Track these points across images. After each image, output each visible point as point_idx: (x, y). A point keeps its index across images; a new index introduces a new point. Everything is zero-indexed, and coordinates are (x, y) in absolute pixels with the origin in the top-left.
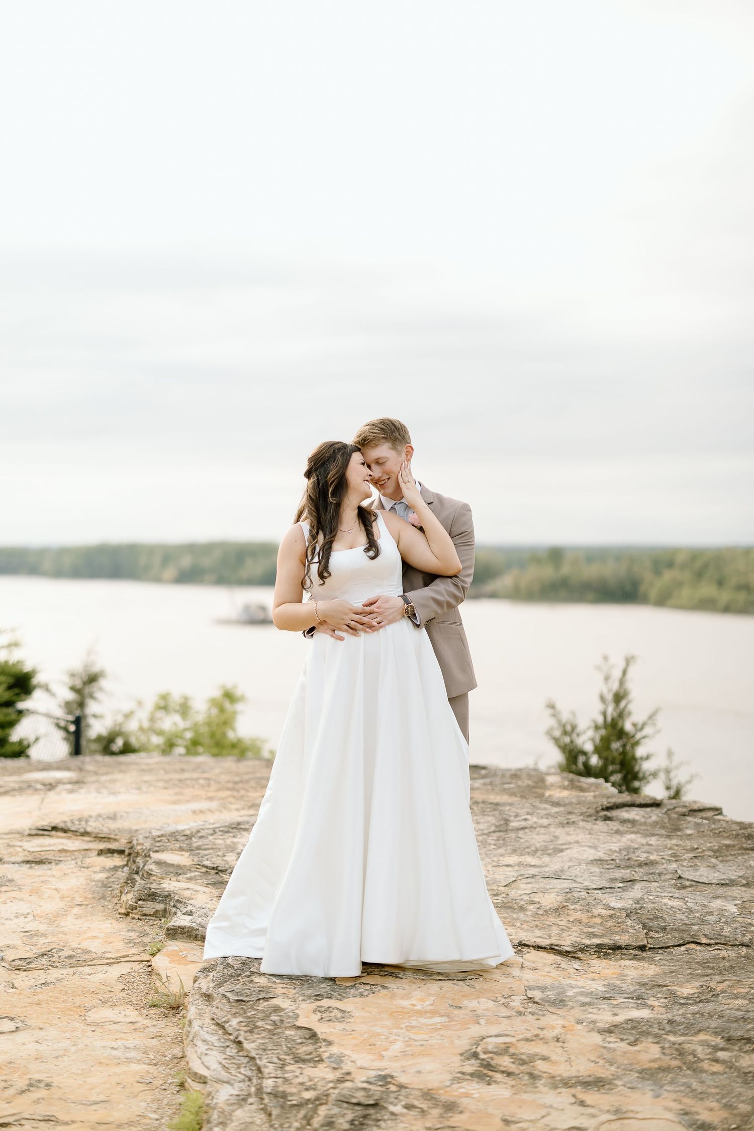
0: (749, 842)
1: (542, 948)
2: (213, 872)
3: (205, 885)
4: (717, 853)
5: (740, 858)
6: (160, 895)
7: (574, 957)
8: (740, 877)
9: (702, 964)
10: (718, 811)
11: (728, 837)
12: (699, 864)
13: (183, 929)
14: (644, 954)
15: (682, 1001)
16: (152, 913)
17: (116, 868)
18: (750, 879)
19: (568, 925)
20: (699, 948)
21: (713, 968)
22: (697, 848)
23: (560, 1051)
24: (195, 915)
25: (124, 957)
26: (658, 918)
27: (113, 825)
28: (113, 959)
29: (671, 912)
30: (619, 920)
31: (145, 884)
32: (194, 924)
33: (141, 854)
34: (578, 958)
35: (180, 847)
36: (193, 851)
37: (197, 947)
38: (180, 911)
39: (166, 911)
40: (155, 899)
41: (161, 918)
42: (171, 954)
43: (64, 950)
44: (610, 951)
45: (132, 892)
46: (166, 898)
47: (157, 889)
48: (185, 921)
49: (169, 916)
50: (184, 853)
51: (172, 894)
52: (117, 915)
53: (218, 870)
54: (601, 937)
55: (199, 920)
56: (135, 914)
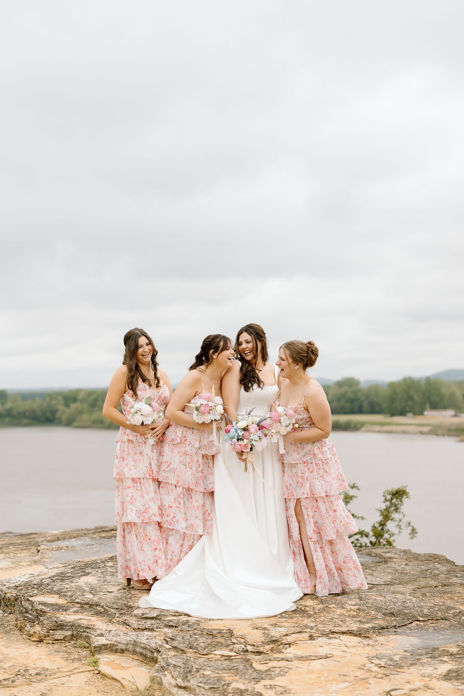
1: (345, 633)
2: (86, 606)
3: (92, 615)
5: (378, 568)
6: (67, 625)
7: (366, 637)
8: (391, 579)
13: (105, 645)
14: (399, 630)
15: (458, 656)
16: (62, 638)
18: (398, 580)
19: (342, 617)
20: (422, 623)
24: (107, 636)
25: (74, 669)
26: (380, 608)
29: (383, 604)
30: (366, 611)
31: (48, 619)
32: (113, 642)
33: (18, 599)
34: (368, 637)
35: (48, 592)
36: (59, 594)
37: (120, 657)
38: (91, 634)
39: (73, 635)
40: (63, 628)
41: (69, 641)
42: (108, 664)
43: (28, 670)
44: (381, 631)
45: (37, 625)
46: (72, 626)
47: (61, 621)
48: (102, 641)
49: (77, 639)
50: (53, 596)
51: (75, 624)
52: (31, 643)
53: (90, 605)
54: (368, 623)
55: (115, 639)
56: (48, 640)
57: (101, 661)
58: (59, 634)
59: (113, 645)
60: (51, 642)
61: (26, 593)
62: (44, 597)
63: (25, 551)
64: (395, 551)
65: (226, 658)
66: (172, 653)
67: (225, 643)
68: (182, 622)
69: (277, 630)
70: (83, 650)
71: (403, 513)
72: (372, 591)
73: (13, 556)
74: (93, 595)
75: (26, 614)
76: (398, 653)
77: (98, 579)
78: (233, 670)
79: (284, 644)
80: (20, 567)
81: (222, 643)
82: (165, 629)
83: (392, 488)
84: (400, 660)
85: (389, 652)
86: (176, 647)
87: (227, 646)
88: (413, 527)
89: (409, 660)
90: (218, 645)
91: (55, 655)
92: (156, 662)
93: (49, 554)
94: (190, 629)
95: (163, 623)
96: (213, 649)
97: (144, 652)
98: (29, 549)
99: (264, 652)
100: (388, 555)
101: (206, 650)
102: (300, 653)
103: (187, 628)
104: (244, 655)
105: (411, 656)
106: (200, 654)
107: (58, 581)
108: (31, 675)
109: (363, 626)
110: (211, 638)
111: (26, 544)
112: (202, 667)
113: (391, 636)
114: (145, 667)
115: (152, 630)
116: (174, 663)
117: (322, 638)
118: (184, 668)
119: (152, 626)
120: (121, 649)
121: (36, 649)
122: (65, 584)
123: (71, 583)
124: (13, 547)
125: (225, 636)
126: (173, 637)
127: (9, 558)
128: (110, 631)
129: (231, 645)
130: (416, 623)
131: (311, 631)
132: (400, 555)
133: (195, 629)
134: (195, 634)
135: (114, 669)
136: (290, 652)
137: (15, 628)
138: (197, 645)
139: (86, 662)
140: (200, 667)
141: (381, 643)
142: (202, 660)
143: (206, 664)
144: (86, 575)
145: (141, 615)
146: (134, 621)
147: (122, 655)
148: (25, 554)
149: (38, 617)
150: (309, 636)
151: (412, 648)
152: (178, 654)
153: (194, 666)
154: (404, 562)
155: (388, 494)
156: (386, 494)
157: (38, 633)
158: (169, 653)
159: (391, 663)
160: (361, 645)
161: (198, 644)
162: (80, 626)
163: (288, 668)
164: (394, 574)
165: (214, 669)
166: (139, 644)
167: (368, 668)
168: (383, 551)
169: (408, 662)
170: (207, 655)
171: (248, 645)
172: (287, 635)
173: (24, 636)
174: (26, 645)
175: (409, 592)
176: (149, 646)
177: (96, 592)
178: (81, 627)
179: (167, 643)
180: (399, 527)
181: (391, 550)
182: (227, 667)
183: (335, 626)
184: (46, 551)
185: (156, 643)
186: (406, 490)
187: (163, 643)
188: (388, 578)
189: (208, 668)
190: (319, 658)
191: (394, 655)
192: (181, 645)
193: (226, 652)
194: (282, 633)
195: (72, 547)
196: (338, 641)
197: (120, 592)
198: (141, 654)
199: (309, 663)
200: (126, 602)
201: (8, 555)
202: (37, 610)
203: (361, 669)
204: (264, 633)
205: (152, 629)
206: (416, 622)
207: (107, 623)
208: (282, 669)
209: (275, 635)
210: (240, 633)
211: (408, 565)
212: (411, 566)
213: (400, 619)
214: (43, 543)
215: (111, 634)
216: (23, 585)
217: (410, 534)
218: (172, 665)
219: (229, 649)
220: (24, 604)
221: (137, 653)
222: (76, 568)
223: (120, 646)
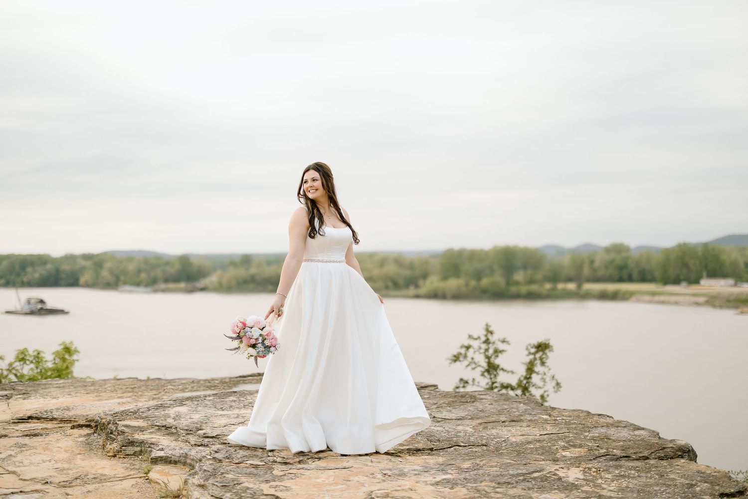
0: (464, 399)
2: (163, 429)
3: (163, 435)
4: (449, 404)
5: (462, 406)
6: (136, 442)
7: (397, 456)
8: (466, 415)
9: (467, 454)
10: (435, 386)
11: (450, 397)
12: (442, 410)
13: (162, 458)
14: (433, 452)
15: (465, 470)
16: (132, 454)
17: (88, 435)
18: (472, 416)
20: (460, 448)
21: (473, 456)
22: (437, 403)
23: (416, 494)
24: (166, 450)
25: (128, 476)
26: (433, 436)
27: (71, 413)
28: (122, 478)
29: (438, 433)
32: (168, 455)
33: (109, 423)
34: (399, 456)
35: (137, 418)
36: (146, 419)
37: (172, 467)
38: (154, 449)
39: (141, 451)
40: (134, 445)
41: (138, 456)
42: (158, 472)
43: (88, 475)
44: (415, 452)
45: (115, 443)
46: (142, 444)
47: (134, 440)
48: (161, 454)
49: (144, 454)
51: (145, 442)
52: (107, 458)
53: (166, 427)
54: (407, 445)
55: (171, 452)
56: (121, 455)
57: (153, 470)
58: (130, 450)
59: (168, 457)
60: (122, 456)
61: (118, 419)
62: (130, 421)
63: (154, 391)
65: (253, 466)
66: (210, 462)
67: (261, 456)
71: (548, 367)
73: (139, 395)
74: (174, 420)
75: (110, 435)
77: (190, 409)
78: (253, 475)
81: (258, 456)
82: (217, 445)
86: (216, 458)
87: (261, 458)
88: (557, 380)
90: (253, 457)
91: (120, 466)
92: (194, 468)
95: (218, 441)
96: (247, 460)
99: (290, 463)
100: (482, 397)
101: (239, 460)
104: (271, 465)
106: (233, 463)
107: (153, 410)
108: (88, 479)
112: (228, 472)
113: (423, 457)
115: (206, 446)
116: (205, 468)
118: (211, 473)
119: (208, 443)
120: (174, 461)
122: (157, 412)
123: (162, 412)
126: (218, 451)
128: (170, 446)
129: (265, 457)
130: (455, 448)
135: (161, 475)
136: (316, 464)
137: (100, 447)
139: (142, 471)
140: (225, 472)
142: (232, 467)
143: (232, 470)
144: (181, 406)
145: (203, 435)
146: (194, 439)
147: (175, 465)
149: (117, 437)
152: (215, 463)
153: (221, 471)
155: (531, 347)
156: (529, 348)
157: (113, 450)
158: (207, 462)
159: (398, 474)
161: (236, 457)
162: (147, 443)
163: (302, 475)
164: (472, 412)
165: (237, 473)
170: (239, 464)
171: (280, 458)
173: (105, 453)
174: (100, 459)
175: (473, 425)
176: (196, 457)
177: (179, 419)
179: (211, 454)
180: (544, 380)
182: (249, 473)
185: (202, 455)
186: (548, 343)
187: (207, 455)
188: (463, 415)
189: (232, 473)
190: (337, 468)
192: (221, 457)
193: (257, 462)
198: (190, 465)
199: (324, 472)
200: (199, 426)
201: (136, 394)
202: (119, 431)
207: (172, 441)
208: (296, 475)
215: (170, 449)
216: (120, 413)
218: (203, 471)
219: (261, 461)
220: (112, 427)
221: (187, 464)
222: (177, 401)
223: (173, 458)
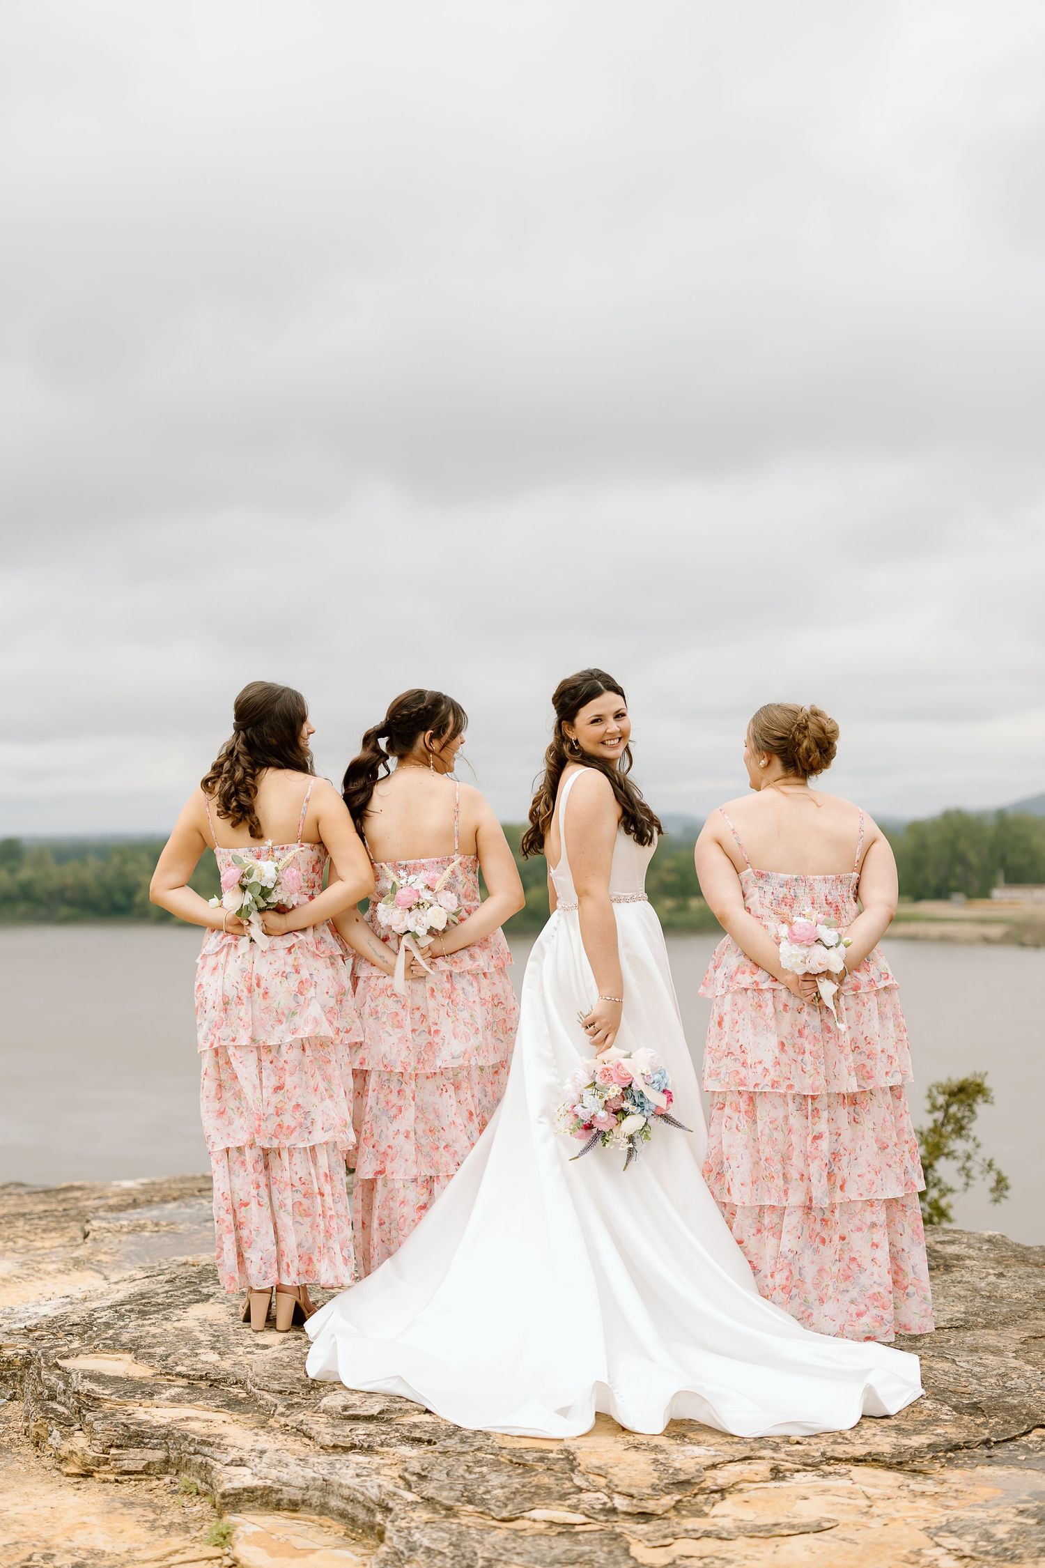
2: (203, 1385)
3: (217, 1409)
6: (153, 1435)
7: (914, 1471)
13: (252, 1492)
14: (997, 1452)
16: (140, 1469)
24: (254, 1465)
25: (170, 1554)
26: (944, 1391)
28: (156, 1561)
29: (952, 1380)
31: (105, 1417)
32: (269, 1483)
33: (30, 1363)
34: (920, 1472)
35: (106, 1346)
36: (135, 1351)
37: (288, 1522)
38: (215, 1460)
39: (168, 1461)
40: (143, 1443)
41: (159, 1476)
42: (258, 1540)
43: (53, 1555)
44: (950, 1454)
45: (78, 1434)
46: (166, 1438)
47: (139, 1424)
48: (242, 1478)
49: (178, 1471)
50: (119, 1356)
51: (175, 1431)
52: (63, 1478)
53: (212, 1380)
54: (917, 1432)
55: (274, 1473)
56: (106, 1473)
57: (239, 1532)
58: (134, 1458)
59: (271, 1490)
60: (112, 1477)
61: (51, 1348)
62: (96, 1357)
63: (53, 1234)
64: (968, 1239)
65: (560, 1529)
66: (423, 1515)
67: (558, 1488)
68: (446, 1429)
69: (688, 1453)
70: (195, 1500)
71: (974, 1140)
72: (919, 1344)
73: (23, 1247)
74: (219, 1354)
75: (50, 1402)
76: (1003, 1516)
77: (233, 1311)
78: (581, 1563)
79: (708, 1492)
80: (39, 1275)
81: (549, 1488)
82: (403, 1447)
83: (949, 1079)
84: (1010, 1540)
85: (980, 1515)
86: (432, 1498)
87: (563, 1496)
88: (999, 1173)
89: (1034, 1537)
90: (539, 1495)
91: (122, 1514)
92: (381, 1537)
93: (111, 1242)
94: (466, 1448)
95: (397, 1431)
96: (528, 1505)
97: (349, 1508)
98: (64, 1228)
99: (658, 1515)
100: (951, 1249)
101: (510, 1507)
102: (749, 1515)
103: (459, 1445)
104: (607, 1521)
105: (1039, 1528)
106: (494, 1519)
107: (133, 1316)
109: (905, 1442)
110: (519, 1474)
111: (56, 1217)
112: (501, 1554)
113: (979, 1468)
114: (353, 1548)
115: (369, 1450)
116: (426, 1542)
117: (804, 1473)
118: (453, 1559)
119: (370, 1439)
120: (290, 1500)
121: (75, 1495)
122: (150, 1325)
123: (164, 1322)
124: (25, 1224)
125: (557, 1467)
126: (423, 1470)
127: (14, 1252)
128: (263, 1452)
129: (573, 1493)
130: (1039, 1434)
131: (775, 1455)
132: (980, 1249)
133: (479, 1449)
134: (479, 1462)
135: (273, 1554)
136: (726, 1513)
137: (23, 1438)
138: (484, 1493)
139: (201, 1533)
140: (494, 1556)
141: (955, 1487)
142: (501, 1534)
143: (510, 1545)
144: (203, 1301)
145: (340, 1409)
146: (322, 1426)
147: (294, 1515)
148: (52, 1241)
149: (80, 1412)
150: (772, 1470)
151: (1037, 1503)
152: (436, 1517)
153: (478, 1552)
154: (993, 1268)
155: (939, 1093)
156: (935, 1092)
157: (80, 1454)
158: (414, 1515)
159: (989, 1548)
160: (905, 1493)
161: (488, 1492)
162: (185, 1438)
163: (723, 1559)
164: (971, 1301)
165: (532, 1560)
166: (336, 1488)
167: (930, 1559)
168: (939, 1240)
169: (1033, 1544)
170: (511, 1520)
171: (615, 1495)
172: (714, 1466)
173: (48, 1462)
174: (50, 1486)
175: (1014, 1349)
176: (363, 1494)
177: (228, 1347)
178: (189, 1439)
179: (409, 1487)
180: (967, 1173)
181: (957, 1236)
182: (563, 1557)
183: (835, 1443)
184: (106, 1235)
185: (380, 1486)
186: (983, 1083)
187: (399, 1487)
188: (958, 1311)
189: (516, 1559)
190: (802, 1530)
191: (993, 1523)
192: (445, 1494)
193: (560, 1514)
194: (702, 1460)
195: (167, 1225)
196: (843, 1483)
197: (286, 1346)
198: (343, 1515)
199: (777, 1546)
201: (10, 1244)
202: (78, 1393)
203: (912, 1563)
204: (656, 1461)
205: (369, 1446)
206: (1039, 1429)
207: (256, 1430)
208: (706, 1561)
209: (684, 1467)
210: (595, 1461)
211: (1004, 1276)
212: (1013, 1280)
213: (997, 1423)
214: (96, 1214)
215: (264, 1459)
216: (44, 1326)
217: (992, 1190)
218: (422, 1550)
219: (569, 1506)
220: (46, 1377)
221: (331, 1511)
222: (178, 1283)
223: (288, 1494)
